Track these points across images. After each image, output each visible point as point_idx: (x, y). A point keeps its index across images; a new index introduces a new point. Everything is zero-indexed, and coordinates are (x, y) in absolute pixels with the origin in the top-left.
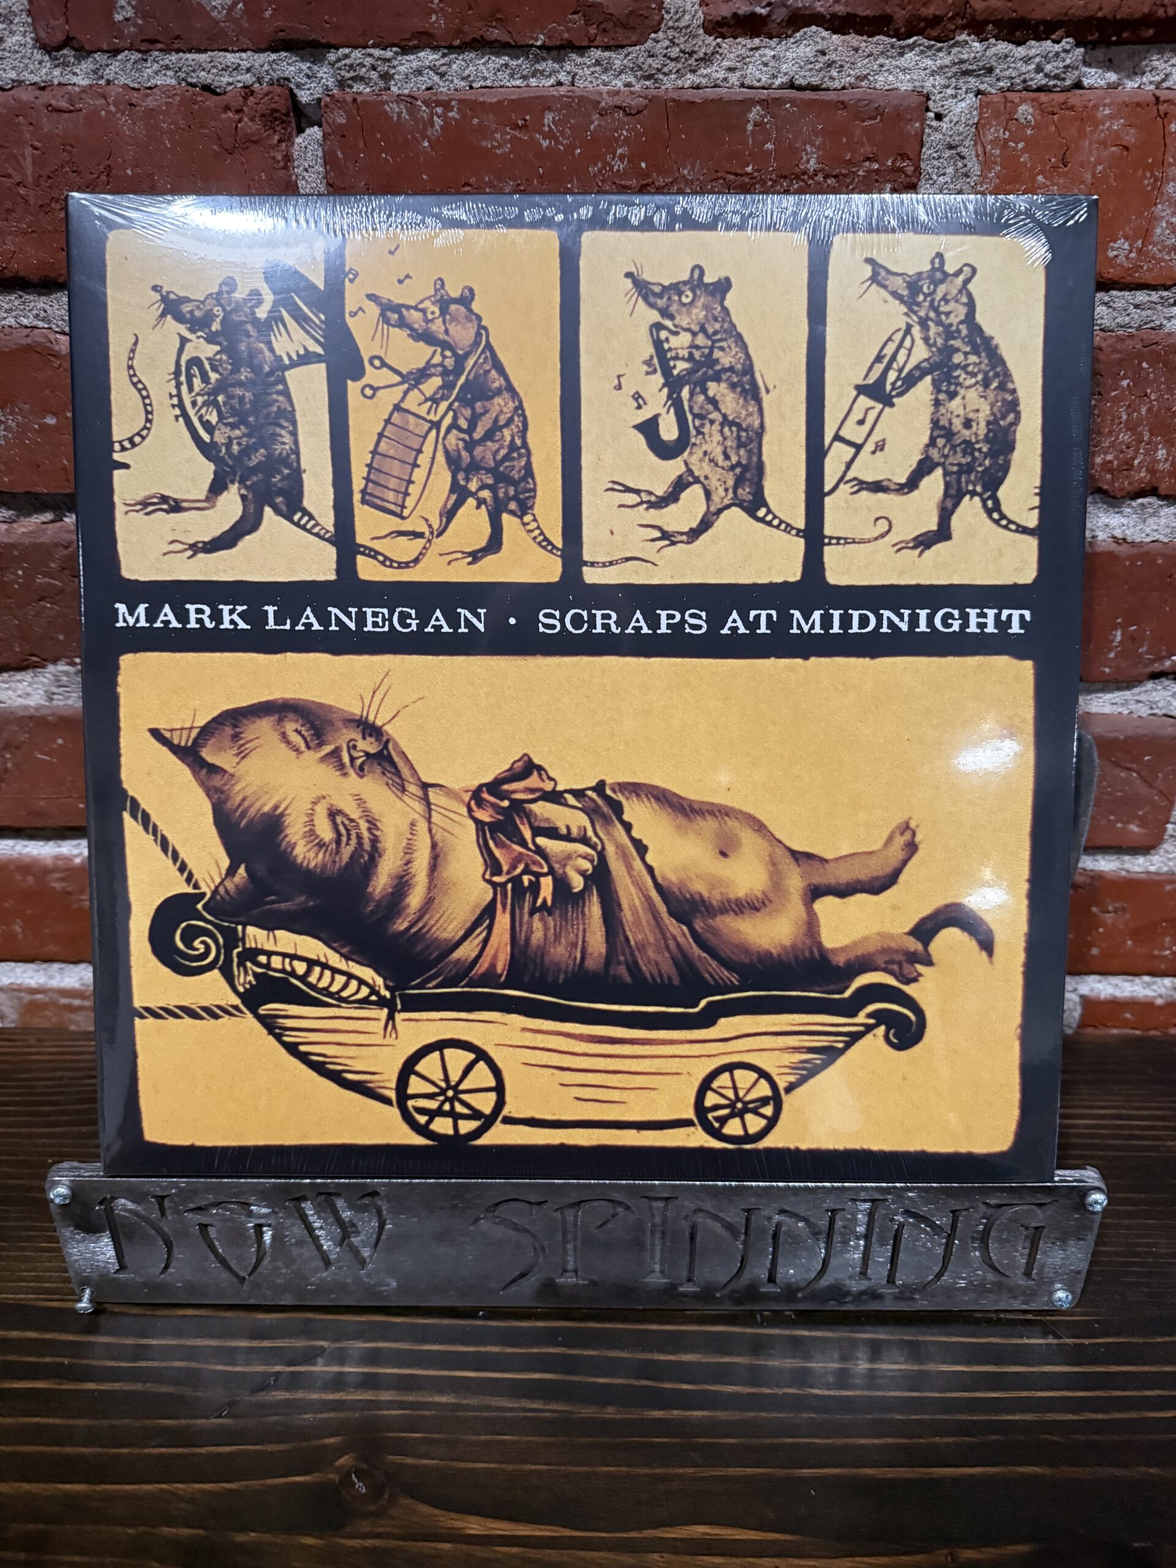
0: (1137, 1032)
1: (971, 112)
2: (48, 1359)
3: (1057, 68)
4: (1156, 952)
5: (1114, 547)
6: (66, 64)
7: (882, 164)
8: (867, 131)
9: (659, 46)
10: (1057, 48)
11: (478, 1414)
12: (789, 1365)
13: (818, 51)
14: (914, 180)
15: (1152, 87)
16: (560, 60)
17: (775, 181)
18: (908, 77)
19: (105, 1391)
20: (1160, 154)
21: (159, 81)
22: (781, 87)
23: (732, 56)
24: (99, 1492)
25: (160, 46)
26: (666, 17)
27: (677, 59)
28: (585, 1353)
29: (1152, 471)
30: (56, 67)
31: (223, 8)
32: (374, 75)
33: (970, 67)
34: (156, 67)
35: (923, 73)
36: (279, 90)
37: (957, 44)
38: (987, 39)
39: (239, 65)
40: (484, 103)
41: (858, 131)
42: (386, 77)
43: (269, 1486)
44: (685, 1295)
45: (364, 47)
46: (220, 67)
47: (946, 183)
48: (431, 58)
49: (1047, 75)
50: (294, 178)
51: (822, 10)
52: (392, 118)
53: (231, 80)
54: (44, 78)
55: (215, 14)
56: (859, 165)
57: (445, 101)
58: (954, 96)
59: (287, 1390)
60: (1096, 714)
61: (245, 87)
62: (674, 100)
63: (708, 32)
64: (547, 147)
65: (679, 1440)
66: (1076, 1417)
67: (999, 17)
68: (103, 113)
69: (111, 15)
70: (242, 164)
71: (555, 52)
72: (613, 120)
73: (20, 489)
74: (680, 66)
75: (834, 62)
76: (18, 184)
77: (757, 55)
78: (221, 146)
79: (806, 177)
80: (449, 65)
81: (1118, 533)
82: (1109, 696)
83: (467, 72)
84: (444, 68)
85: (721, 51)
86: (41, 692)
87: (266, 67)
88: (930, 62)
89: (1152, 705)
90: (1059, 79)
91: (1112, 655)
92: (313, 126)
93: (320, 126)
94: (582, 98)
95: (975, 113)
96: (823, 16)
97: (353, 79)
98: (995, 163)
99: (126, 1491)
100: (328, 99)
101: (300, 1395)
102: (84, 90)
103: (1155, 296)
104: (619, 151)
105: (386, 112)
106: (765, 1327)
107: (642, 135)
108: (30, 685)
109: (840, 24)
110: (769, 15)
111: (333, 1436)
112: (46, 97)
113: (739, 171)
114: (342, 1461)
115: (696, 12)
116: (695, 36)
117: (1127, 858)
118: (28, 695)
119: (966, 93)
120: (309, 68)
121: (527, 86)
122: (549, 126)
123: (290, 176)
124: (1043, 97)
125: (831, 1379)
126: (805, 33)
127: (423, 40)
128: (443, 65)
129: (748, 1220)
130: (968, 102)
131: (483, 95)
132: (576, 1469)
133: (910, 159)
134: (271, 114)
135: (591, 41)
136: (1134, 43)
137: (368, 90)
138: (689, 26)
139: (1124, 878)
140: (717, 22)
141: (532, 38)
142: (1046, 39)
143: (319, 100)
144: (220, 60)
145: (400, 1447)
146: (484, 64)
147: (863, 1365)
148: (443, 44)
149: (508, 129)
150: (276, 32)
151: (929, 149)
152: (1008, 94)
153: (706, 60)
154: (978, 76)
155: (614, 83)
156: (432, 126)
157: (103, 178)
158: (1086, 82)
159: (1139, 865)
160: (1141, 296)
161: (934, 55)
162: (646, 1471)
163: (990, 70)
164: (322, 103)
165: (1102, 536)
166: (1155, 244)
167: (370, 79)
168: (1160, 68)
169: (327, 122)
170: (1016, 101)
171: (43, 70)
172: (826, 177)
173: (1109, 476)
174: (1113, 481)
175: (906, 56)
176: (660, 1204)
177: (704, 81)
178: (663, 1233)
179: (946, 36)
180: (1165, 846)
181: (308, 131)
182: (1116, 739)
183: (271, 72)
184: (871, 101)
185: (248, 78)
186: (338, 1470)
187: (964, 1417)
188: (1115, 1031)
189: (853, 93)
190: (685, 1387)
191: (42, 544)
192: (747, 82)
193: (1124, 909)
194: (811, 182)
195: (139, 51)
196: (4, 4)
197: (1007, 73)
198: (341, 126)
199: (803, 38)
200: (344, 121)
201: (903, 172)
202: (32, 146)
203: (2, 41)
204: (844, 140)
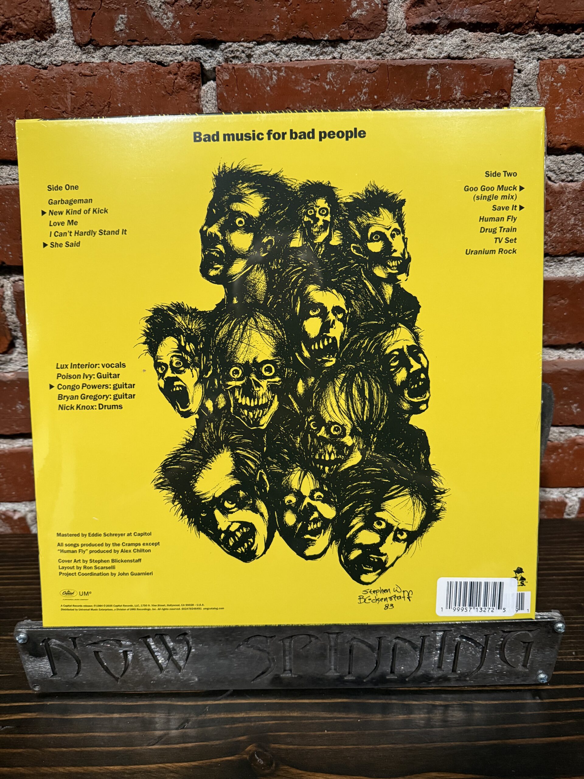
1: (535, 69)
3: (578, 47)
6: (89, 53)
7: (492, 95)
8: (485, 79)
9: (385, 39)
10: (578, 37)
11: (313, 721)
13: (462, 40)
14: (508, 102)
16: (335, 46)
17: (440, 104)
18: (505, 52)
21: (135, 60)
22: (443, 58)
23: (420, 43)
24: (129, 769)
25: (137, 43)
26: (389, 25)
27: (393, 45)
30: (85, 53)
31: (169, 23)
32: (243, 55)
33: (536, 47)
34: (134, 53)
35: (512, 50)
36: (195, 63)
37: (529, 36)
38: (544, 34)
39: (176, 52)
40: (298, 68)
41: (481, 79)
42: (249, 56)
43: (214, 762)
45: (239, 42)
46: (167, 53)
47: (522, 103)
48: (272, 46)
49: (572, 50)
50: (201, 106)
51: (465, 20)
52: (251, 77)
53: (172, 59)
54: (78, 60)
55: (165, 27)
56: (481, 95)
57: (278, 67)
58: (527, 61)
59: (215, 713)
61: (179, 62)
62: (391, 65)
63: (408, 32)
64: (329, 89)
67: (551, 23)
68: (107, 76)
69: (113, 28)
70: (176, 100)
71: (333, 43)
72: (361, 76)
74: (394, 48)
75: (470, 46)
76: (63, 112)
77: (432, 43)
78: (166, 92)
79: (455, 101)
80: (281, 50)
83: (289, 53)
84: (278, 52)
85: (414, 41)
87: (190, 52)
88: (516, 45)
90: (578, 52)
92: (209, 80)
93: (214, 80)
94: (346, 65)
95: (537, 69)
96: (465, 24)
97: (233, 57)
98: (547, 93)
99: (142, 769)
100: (219, 67)
101: (222, 715)
102: (98, 65)
104: (364, 91)
105: (249, 73)
107: (376, 82)
109: (473, 27)
110: (438, 24)
111: (242, 735)
112: (79, 69)
113: (423, 99)
114: (249, 748)
115: (403, 22)
116: (402, 34)
119: (533, 59)
120: (210, 52)
121: (318, 59)
122: (330, 79)
124: (571, 61)
126: (456, 32)
127: (269, 38)
128: (278, 50)
130: (534, 64)
131: (297, 64)
132: (367, 747)
133: (506, 92)
134: (192, 75)
135: (351, 37)
137: (240, 63)
138: (399, 29)
140: (413, 27)
141: (322, 36)
142: (572, 33)
143: (214, 68)
144: (167, 49)
145: (277, 740)
146: (297, 49)
148: (278, 40)
149: (309, 81)
150: (196, 35)
151: (515, 87)
152: (553, 59)
153: (407, 46)
154: (539, 51)
155: (361, 57)
156: (272, 79)
157: (106, 108)
161: (518, 41)
162: (402, 746)
163: (545, 49)
164: (216, 70)
167: (241, 57)
169: (219, 78)
170: (558, 63)
172: (465, 101)
175: (504, 42)
177: (406, 56)
179: (524, 32)
181: (208, 83)
183: (192, 55)
184: (488, 64)
185: (180, 58)
186: (247, 753)
187: (554, 712)
189: (479, 61)
192: (427, 56)
194: (457, 104)
195: (126, 46)
196: (59, 24)
197: (553, 50)
198: (226, 80)
199: (455, 34)
200: (228, 78)
201: (503, 98)
202: (71, 93)
203: (57, 42)
204: (474, 84)
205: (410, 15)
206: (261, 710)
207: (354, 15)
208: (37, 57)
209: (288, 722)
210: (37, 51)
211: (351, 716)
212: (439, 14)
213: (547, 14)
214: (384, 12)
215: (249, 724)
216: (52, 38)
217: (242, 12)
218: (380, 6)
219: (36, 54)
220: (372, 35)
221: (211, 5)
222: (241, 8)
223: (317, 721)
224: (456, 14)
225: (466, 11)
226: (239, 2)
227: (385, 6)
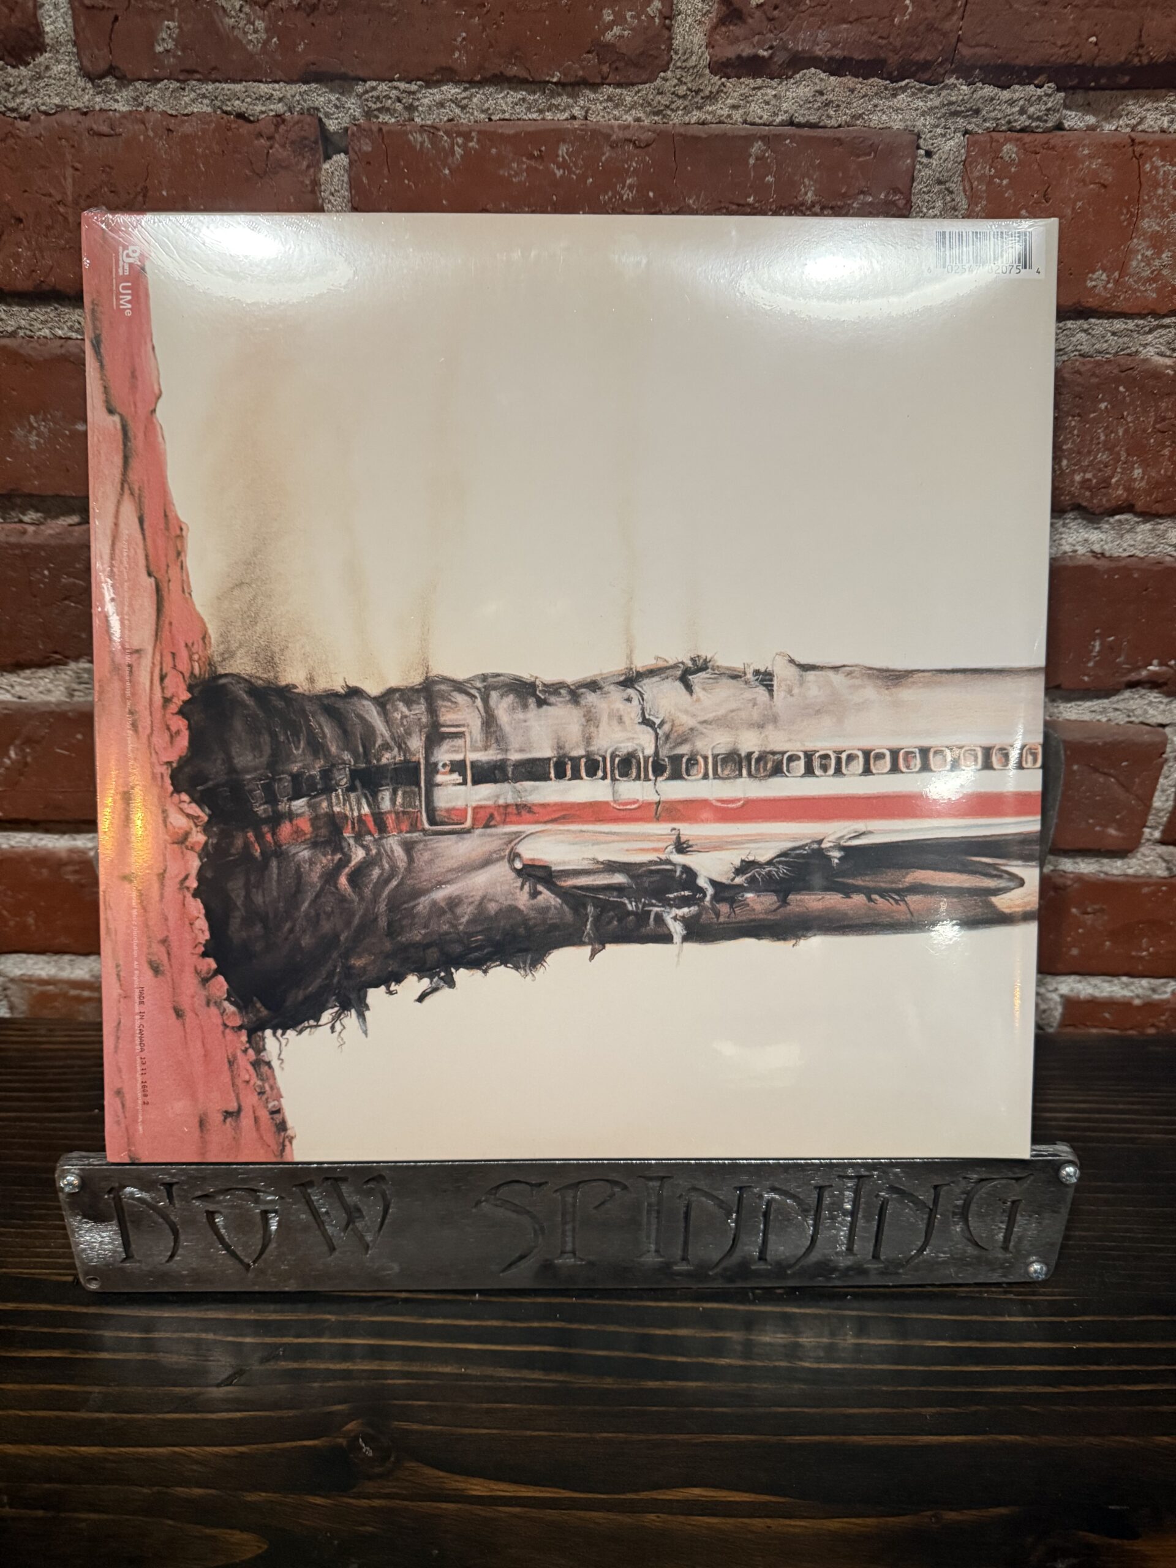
0: (1116, 1032)
1: (959, 151)
2: (62, 1330)
3: (1040, 111)
4: (1134, 953)
5: (1092, 561)
6: (107, 92)
7: (875, 197)
8: (862, 166)
9: (668, 84)
10: (1039, 91)
11: (480, 1383)
12: (780, 1341)
13: (816, 91)
14: (907, 209)
15: (1128, 130)
16: (574, 96)
17: (775, 211)
18: (901, 117)
19: (118, 1360)
20: (1135, 193)
21: (195, 108)
22: (782, 124)
23: (736, 94)
24: (114, 1454)
25: (198, 76)
26: (675, 57)
27: (684, 97)
28: (584, 1327)
29: (1129, 489)
30: (98, 93)
31: (258, 42)
33: (958, 109)
34: (193, 95)
35: (914, 114)
36: (308, 119)
37: (946, 87)
38: (974, 83)
39: (272, 95)
40: (502, 135)
41: (853, 166)
42: (410, 108)
44: (680, 1274)
45: (390, 81)
46: (254, 96)
47: (935, 214)
48: (453, 91)
50: (320, 201)
51: (820, 53)
52: (415, 147)
53: (264, 109)
54: (87, 104)
55: (250, 47)
56: (854, 197)
57: (465, 132)
58: (944, 135)
59: (295, 1360)
60: (1075, 721)
61: (277, 116)
62: (681, 135)
63: (713, 72)
64: (561, 177)
65: (674, 1409)
66: (1056, 1390)
67: (986, 63)
68: (142, 138)
69: (153, 46)
70: (272, 187)
71: (569, 89)
72: (624, 152)
73: (50, 493)
74: (686, 103)
75: (832, 102)
76: (59, 203)
77: (759, 94)
78: (253, 171)
79: (804, 208)
80: (470, 98)
81: (1097, 548)
82: (1088, 704)
83: (486, 105)
84: (465, 102)
85: (725, 90)
86: (62, 688)
87: (298, 97)
88: (921, 104)
89: (1130, 712)
90: (1041, 121)
91: (1091, 664)
92: (339, 153)
93: (346, 153)
94: (594, 131)
95: (963, 151)
96: (820, 59)
97: (378, 110)
98: (981, 198)
99: (141, 1454)
100: (355, 128)
101: (308, 1365)
102: (124, 116)
103: (1131, 324)
104: (628, 181)
105: (409, 141)
106: (756, 1305)
107: (652, 166)
108: (51, 682)
109: (836, 67)
110: (771, 57)
111: (340, 1403)
112: (87, 122)
113: (742, 202)
114: (349, 1427)
115: (703, 53)
116: (702, 76)
117: (1105, 861)
118: (49, 691)
119: (955, 132)
120: (337, 99)
121: (543, 119)
122: (563, 157)
123: (317, 199)
124: (1027, 138)
125: (822, 1354)
126: (805, 74)
127: (447, 75)
128: (464, 98)
129: (740, 1198)
130: (957, 140)
131: (502, 126)
132: (575, 1435)
133: (902, 193)
134: (301, 142)
135: (606, 78)
136: (1112, 89)
137: (393, 120)
138: (696, 66)
139: (1103, 880)
140: (722, 63)
141: (548, 75)
142: (1029, 84)
143: (346, 129)
144: (255, 90)
145: (405, 1414)
146: (503, 98)
147: (851, 1340)
148: (465, 79)
149: (524, 159)
150: (308, 65)
151: (920, 183)
152: (994, 134)
153: (712, 98)
154: (965, 117)
155: (624, 117)
156: (453, 153)
157: (140, 198)
158: (1066, 124)
159: (1117, 868)
160: (1118, 325)
161: (925, 96)
162: (642, 1437)
163: (977, 112)
164: (349, 132)
165: (1081, 550)
166: (1132, 276)
167: (395, 110)
168: (1136, 112)
169: (353, 149)
170: (1002, 140)
171: (87, 97)
172: (823, 208)
173: (1088, 494)
174: (1092, 497)
175: (901, 97)
176: (657, 1184)
177: (709, 118)
178: (658, 1212)
179: (936, 79)
180: (1143, 849)
181: (335, 158)
182: (1095, 743)
183: (302, 102)
184: (865, 138)
185: (280, 108)
186: (345, 1435)
187: (948, 1389)
188: (1094, 1031)
189: (849, 131)
190: (680, 1359)
191: (68, 546)
192: (749, 119)
193: (1102, 910)
194: (808, 213)
195: (178, 80)
196: (51, 35)
197: (993, 114)
198: (366, 153)
199: (803, 79)
200: (370, 149)
201: (896, 205)
202: (73, 167)
203: (47, 68)
204: (840, 175)
205: (716, 40)
206: (382, 1359)
207: (609, 36)
208: (10, 97)
209: (431, 1382)
210: (9, 85)
211: (553, 1377)
212: (771, 40)
213: (977, 45)
214: (666, 33)
215: (356, 1383)
216: (37, 61)
217: (395, 24)
218: (657, 20)
219: (7, 91)
220: (644, 77)
221: (336, 8)
222: (394, 15)
223: (487, 1384)
224: (804, 40)
225: (821, 36)
226: (391, 5)
227: (667, 22)
